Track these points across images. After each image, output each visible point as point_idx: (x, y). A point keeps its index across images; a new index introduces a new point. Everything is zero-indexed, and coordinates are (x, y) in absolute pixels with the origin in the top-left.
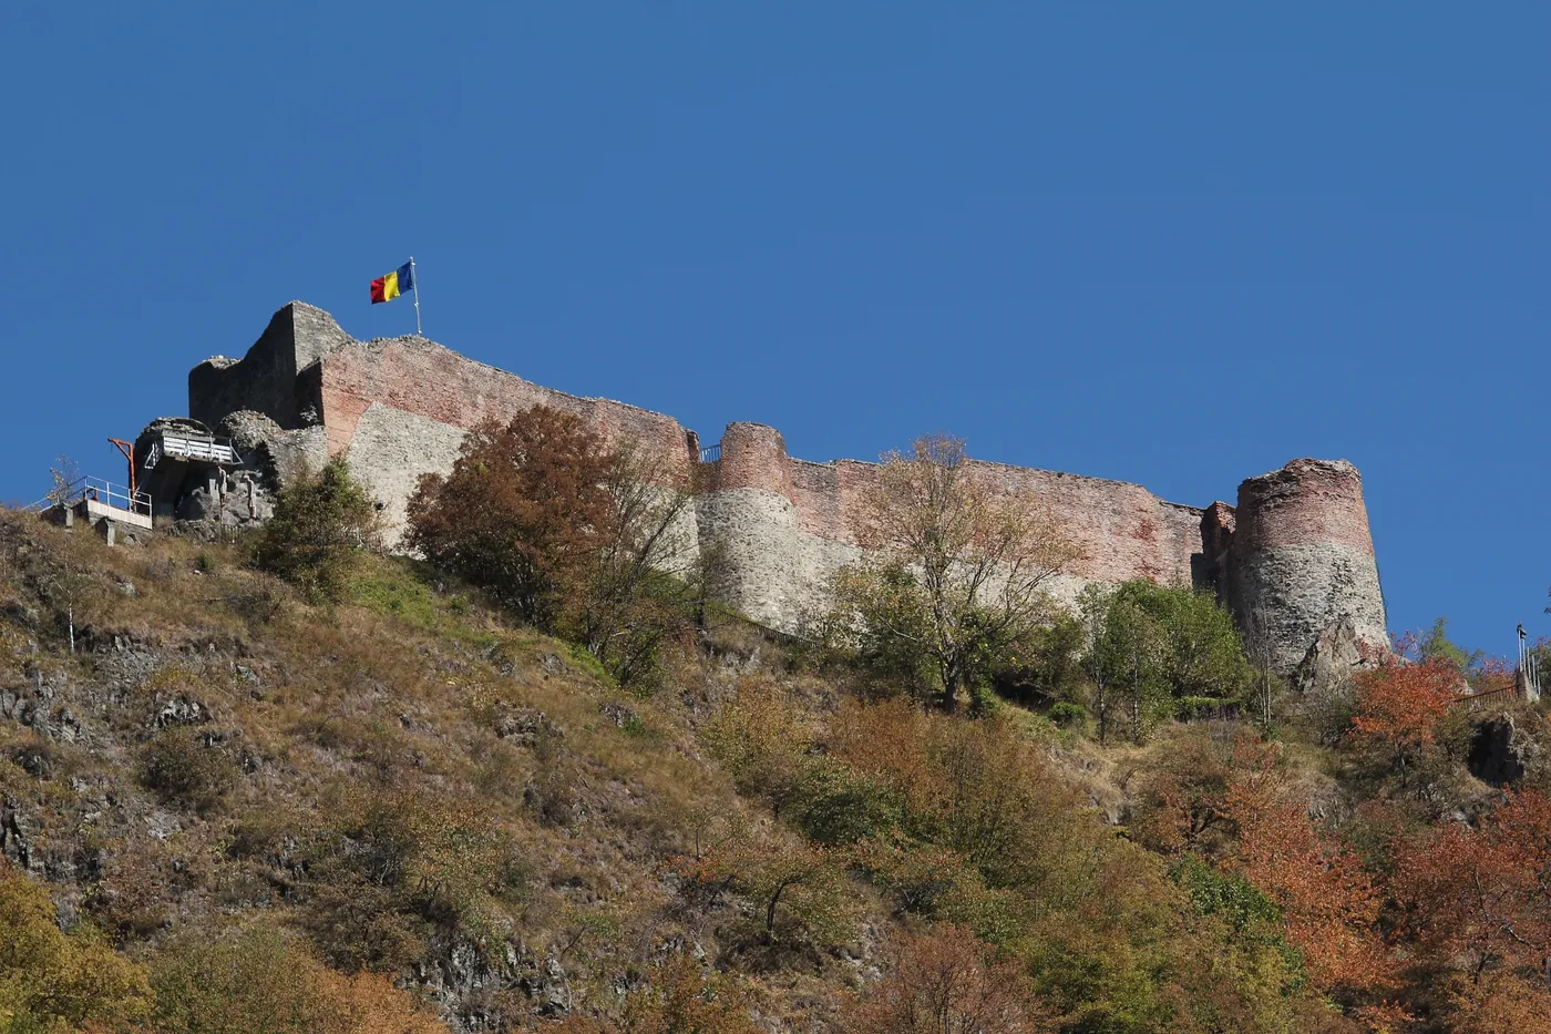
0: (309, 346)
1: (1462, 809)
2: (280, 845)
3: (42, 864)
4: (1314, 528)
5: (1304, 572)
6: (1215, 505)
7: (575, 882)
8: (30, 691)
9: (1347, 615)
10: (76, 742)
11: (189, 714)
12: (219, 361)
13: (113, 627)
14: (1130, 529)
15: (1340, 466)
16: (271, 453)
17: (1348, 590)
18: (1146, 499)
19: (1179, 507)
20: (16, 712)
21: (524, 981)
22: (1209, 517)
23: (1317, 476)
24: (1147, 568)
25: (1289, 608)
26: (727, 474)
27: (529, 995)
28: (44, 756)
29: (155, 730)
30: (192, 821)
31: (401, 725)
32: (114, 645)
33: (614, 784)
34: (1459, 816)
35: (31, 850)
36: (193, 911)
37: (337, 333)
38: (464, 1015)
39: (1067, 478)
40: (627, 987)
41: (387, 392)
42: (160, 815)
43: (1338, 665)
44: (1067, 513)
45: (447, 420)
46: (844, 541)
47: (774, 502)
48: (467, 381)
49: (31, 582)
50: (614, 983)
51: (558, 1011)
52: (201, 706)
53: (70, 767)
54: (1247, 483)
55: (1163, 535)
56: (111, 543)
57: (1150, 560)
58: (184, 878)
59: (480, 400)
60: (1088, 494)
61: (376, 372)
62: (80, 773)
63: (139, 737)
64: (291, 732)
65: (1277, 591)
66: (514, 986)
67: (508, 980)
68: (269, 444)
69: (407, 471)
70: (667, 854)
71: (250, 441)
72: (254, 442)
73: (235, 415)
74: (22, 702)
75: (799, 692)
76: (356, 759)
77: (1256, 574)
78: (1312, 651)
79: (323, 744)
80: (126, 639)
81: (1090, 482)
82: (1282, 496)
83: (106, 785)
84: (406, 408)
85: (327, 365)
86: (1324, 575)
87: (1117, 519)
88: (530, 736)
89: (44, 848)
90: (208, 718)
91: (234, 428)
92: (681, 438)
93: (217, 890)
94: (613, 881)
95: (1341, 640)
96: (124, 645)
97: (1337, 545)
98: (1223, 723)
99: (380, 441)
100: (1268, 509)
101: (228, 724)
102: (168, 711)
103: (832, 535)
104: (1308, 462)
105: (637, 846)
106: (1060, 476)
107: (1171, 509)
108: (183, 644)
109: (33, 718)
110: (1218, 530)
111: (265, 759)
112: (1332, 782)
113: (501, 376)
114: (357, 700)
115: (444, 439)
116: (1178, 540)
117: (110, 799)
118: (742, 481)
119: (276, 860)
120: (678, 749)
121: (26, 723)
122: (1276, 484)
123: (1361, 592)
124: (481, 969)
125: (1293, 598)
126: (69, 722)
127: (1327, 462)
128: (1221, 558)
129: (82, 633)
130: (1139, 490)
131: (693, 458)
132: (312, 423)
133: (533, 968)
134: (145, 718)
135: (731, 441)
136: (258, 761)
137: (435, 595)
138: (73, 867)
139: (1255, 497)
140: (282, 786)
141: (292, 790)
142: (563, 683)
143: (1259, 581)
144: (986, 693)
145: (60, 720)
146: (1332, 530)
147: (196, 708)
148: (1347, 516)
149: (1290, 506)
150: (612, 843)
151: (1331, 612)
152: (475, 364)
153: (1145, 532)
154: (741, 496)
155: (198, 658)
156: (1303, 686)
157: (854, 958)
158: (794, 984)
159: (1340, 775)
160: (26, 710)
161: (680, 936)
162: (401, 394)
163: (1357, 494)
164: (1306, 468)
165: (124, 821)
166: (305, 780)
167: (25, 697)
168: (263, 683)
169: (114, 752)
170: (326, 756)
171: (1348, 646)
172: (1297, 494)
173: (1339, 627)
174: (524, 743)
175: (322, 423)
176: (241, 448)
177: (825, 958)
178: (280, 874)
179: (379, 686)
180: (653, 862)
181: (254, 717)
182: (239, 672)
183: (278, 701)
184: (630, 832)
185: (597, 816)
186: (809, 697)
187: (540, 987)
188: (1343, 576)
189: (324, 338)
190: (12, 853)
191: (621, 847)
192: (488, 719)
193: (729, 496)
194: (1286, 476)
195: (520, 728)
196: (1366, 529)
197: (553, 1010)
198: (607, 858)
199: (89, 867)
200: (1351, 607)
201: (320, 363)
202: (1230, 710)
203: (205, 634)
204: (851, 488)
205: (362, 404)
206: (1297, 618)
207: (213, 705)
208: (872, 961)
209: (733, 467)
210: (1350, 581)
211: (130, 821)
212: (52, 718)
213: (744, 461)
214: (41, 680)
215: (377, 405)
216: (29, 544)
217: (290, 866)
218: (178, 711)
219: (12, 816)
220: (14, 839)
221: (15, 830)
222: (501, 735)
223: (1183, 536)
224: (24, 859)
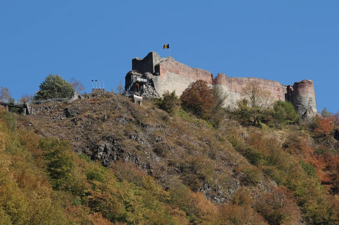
0: (155, 59)
1: (333, 145)
2: (177, 164)
3: (141, 166)
4: (306, 91)
5: (305, 99)
6: (289, 86)
7: (219, 170)
8: (137, 135)
9: (311, 106)
10: (144, 144)
11: (160, 140)
12: (137, 58)
13: (147, 124)
14: (276, 89)
15: (311, 81)
16: (153, 81)
17: (311, 102)
18: (279, 84)
19: (283, 85)
20: (135, 139)
21: (215, 189)
22: (288, 87)
23: (307, 83)
24: (279, 96)
25: (302, 105)
26: (218, 82)
27: (216, 192)
28: (140, 147)
29: (155, 142)
30: (162, 159)
31: (190, 141)
32: (147, 127)
33: (221, 152)
34: (333, 146)
35: (140, 164)
36: (165, 175)
37: (159, 57)
38: (207, 195)
39: (267, 80)
40: (228, 189)
41: (169, 69)
42: (157, 158)
43: (310, 115)
44: (267, 86)
45: (177, 74)
46: (233, 91)
47: (225, 87)
48: (180, 67)
49: (132, 114)
50: (226, 189)
51: (220, 194)
52: (161, 138)
53: (144, 149)
54: (296, 83)
55: (281, 90)
56: (141, 105)
57: (279, 95)
58: (163, 169)
59: (182, 70)
60: (270, 83)
61: (167, 66)
62: (145, 150)
63: (152, 143)
64: (175, 143)
65: (300, 102)
66: (213, 190)
67: (212, 189)
68: (153, 79)
69: (172, 83)
70: (231, 165)
71: (149, 78)
72: (150, 78)
73: (146, 73)
74: (135, 137)
75: (233, 123)
76: (185, 148)
77: (297, 98)
78: (306, 113)
79: (180, 145)
80: (149, 126)
81: (270, 81)
82: (301, 86)
83: (150, 152)
84: (172, 72)
85: (160, 65)
86: (308, 100)
87: (274, 87)
88: (207, 142)
89: (142, 163)
90: (162, 140)
91: (146, 75)
92: (210, 75)
93: (168, 171)
94: (224, 170)
95: (310, 111)
96: (149, 127)
97: (310, 95)
98: (293, 126)
99: (168, 78)
100: (299, 88)
101: (165, 142)
102: (157, 139)
103: (231, 90)
104: (306, 80)
105: (226, 163)
106: (266, 80)
107: (282, 86)
108: (156, 126)
109: (137, 140)
110: (290, 90)
111: (172, 148)
112: (312, 139)
113: (185, 66)
114: (183, 137)
115: (177, 77)
116: (283, 91)
117: (150, 155)
118: (220, 83)
119: (176, 166)
120: (227, 142)
121: (136, 141)
122: (300, 84)
123: (313, 102)
124: (209, 187)
125: (303, 103)
126: (143, 141)
127: (309, 80)
128: (290, 95)
129: (142, 124)
130: (277, 82)
131: (212, 79)
132: (158, 75)
133: (216, 187)
134: (153, 140)
135: (219, 76)
136: (171, 148)
137: (186, 113)
138: (146, 166)
139: (297, 85)
140: (175, 153)
141: (177, 154)
142: (208, 130)
143: (297, 100)
144: (260, 123)
145: (141, 140)
146: (309, 92)
147: (161, 139)
148: (311, 90)
149: (303, 87)
150: (223, 163)
151: (309, 106)
152: (181, 64)
153: (278, 90)
154: (220, 86)
155: (159, 128)
156: (304, 119)
157: (260, 184)
158: (251, 188)
159: (313, 137)
160: (136, 139)
161: (235, 181)
162: (171, 69)
163: (313, 86)
164: (305, 81)
165: (153, 159)
166: (178, 152)
167: (136, 136)
168: (168, 133)
169: (149, 146)
170: (181, 148)
171: (311, 112)
172: (304, 86)
173: (310, 109)
174: (207, 144)
175: (160, 75)
176: (148, 80)
177: (255, 183)
178: (177, 169)
179: (185, 134)
180: (229, 166)
181: (169, 140)
182: (165, 131)
183: (171, 136)
184: (225, 161)
185: (220, 158)
186: (235, 124)
187: (217, 190)
188: (311, 100)
189: (157, 58)
190: (137, 164)
191: (224, 163)
192: (201, 139)
193: (218, 85)
194: (302, 82)
195: (206, 141)
196: (314, 92)
197: (219, 194)
198: (222, 165)
199: (149, 167)
200: (312, 105)
201: (159, 65)
202: (294, 123)
203: (160, 124)
204: (234, 82)
205: (165, 72)
206: (303, 107)
207: (163, 138)
208: (262, 184)
209: (219, 81)
210: (312, 101)
211: (154, 159)
212: (140, 140)
213: (221, 80)
214: (138, 133)
215: (167, 72)
216: (131, 107)
217: (178, 168)
218: (158, 139)
219: (137, 158)
220: (137, 161)
221: (137, 160)
222: (203, 142)
223: (284, 90)
224: (139, 165)
